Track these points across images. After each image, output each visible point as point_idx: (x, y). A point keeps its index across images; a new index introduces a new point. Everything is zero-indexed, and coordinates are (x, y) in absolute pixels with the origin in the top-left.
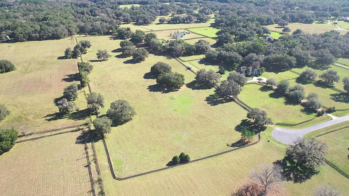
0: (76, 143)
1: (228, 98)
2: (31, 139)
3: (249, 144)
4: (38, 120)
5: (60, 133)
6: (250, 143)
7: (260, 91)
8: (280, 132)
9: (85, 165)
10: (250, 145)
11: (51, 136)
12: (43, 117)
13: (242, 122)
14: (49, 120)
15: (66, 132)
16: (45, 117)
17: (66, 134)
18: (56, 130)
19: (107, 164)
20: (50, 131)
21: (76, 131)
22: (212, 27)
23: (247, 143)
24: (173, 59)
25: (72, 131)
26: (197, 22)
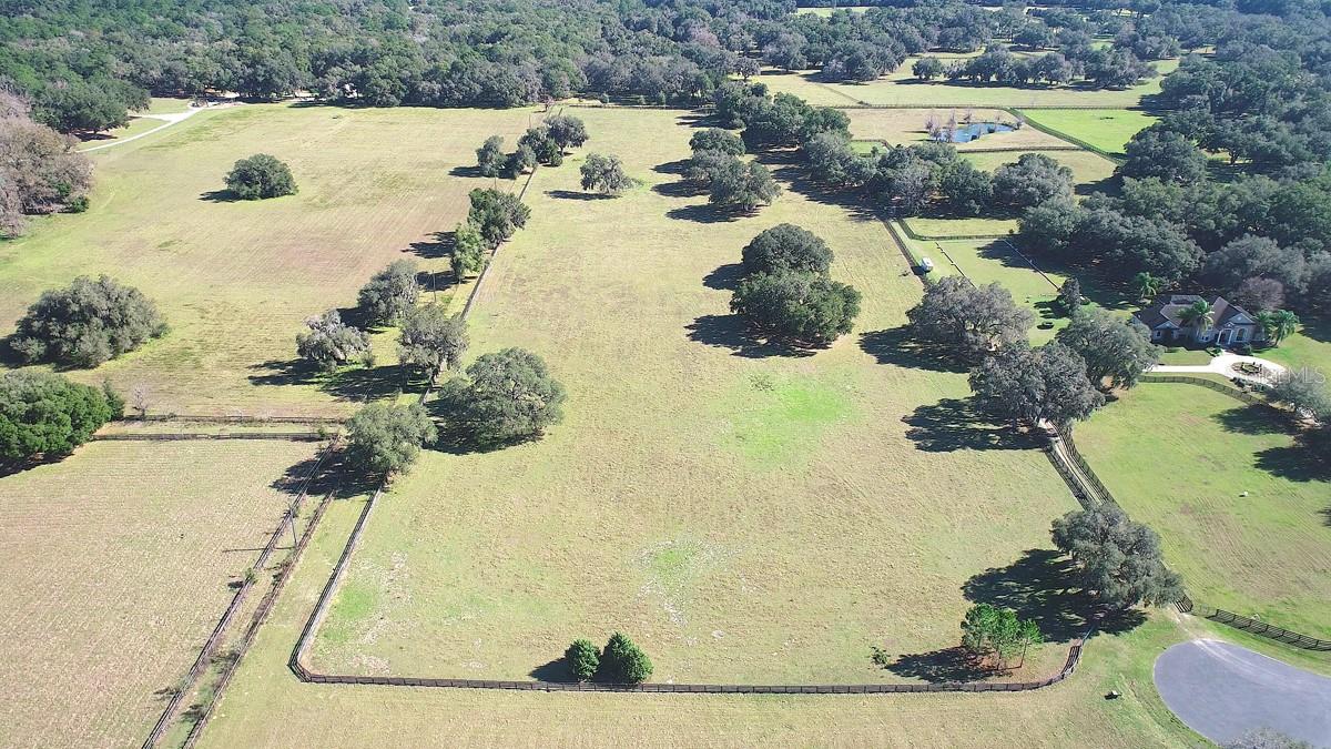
0: (276, 485)
1: (1025, 430)
2: (151, 437)
3: (992, 680)
4: (227, 373)
5: (251, 437)
6: (1005, 680)
7: (1217, 429)
8: (1210, 663)
9: (234, 580)
10: (991, 688)
11: (218, 437)
12: (250, 368)
13: (1023, 561)
14: (258, 381)
15: (275, 437)
16: (256, 366)
17: (272, 442)
18: (250, 421)
19: (314, 597)
20: (227, 421)
21: (310, 439)
22: (1142, 112)
23: (989, 672)
24: (877, 225)
25: (296, 438)
26: (1080, 87)
